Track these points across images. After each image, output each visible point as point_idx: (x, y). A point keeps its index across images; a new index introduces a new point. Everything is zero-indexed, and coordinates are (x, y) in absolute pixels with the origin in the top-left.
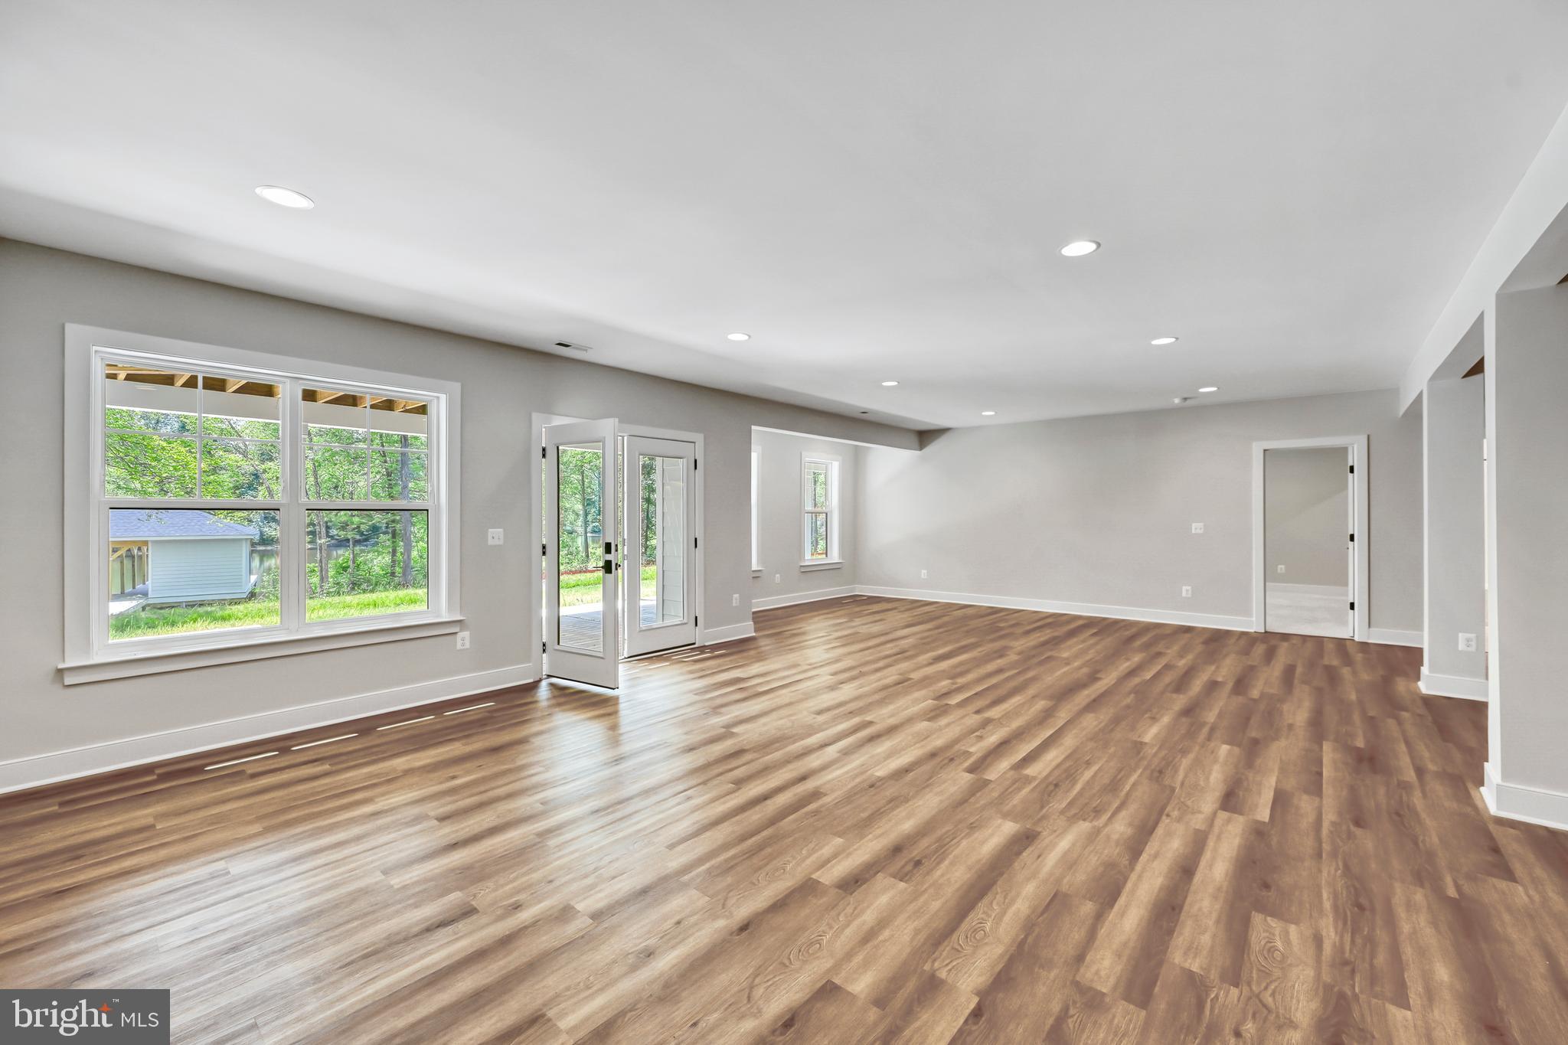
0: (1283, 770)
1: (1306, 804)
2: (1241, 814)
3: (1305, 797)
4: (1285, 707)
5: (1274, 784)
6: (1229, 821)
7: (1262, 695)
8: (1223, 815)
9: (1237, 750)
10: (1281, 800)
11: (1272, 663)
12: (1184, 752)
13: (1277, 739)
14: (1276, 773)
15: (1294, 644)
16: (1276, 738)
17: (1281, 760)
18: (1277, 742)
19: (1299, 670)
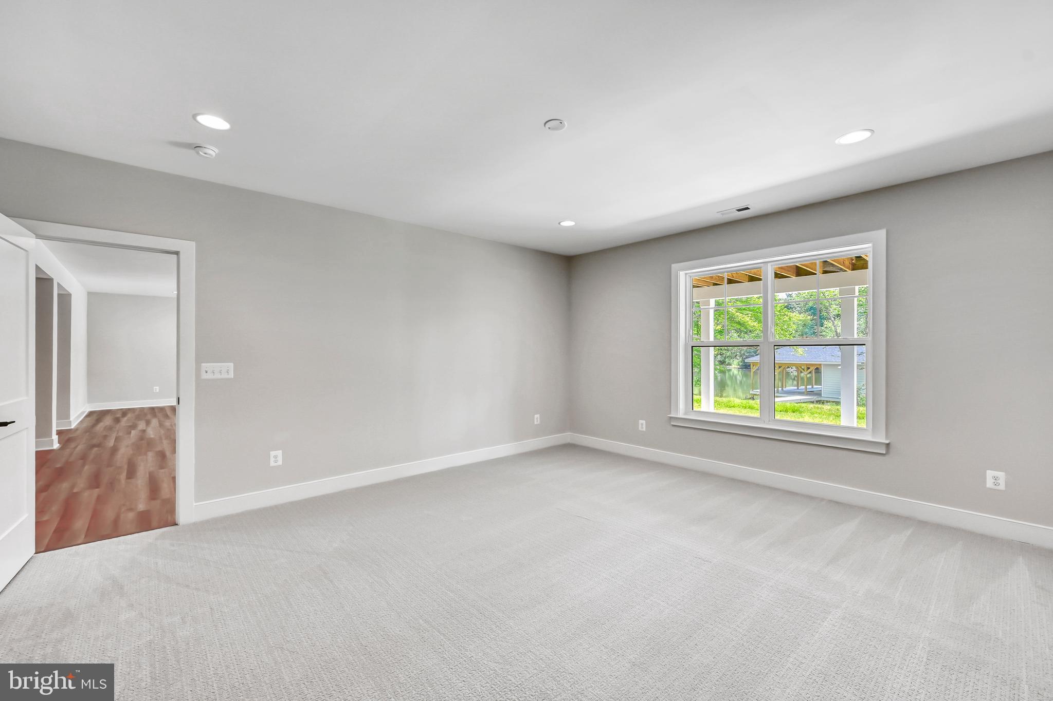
4: (131, 452)
7: (146, 454)
11: (148, 476)
15: (131, 510)
19: (123, 476)
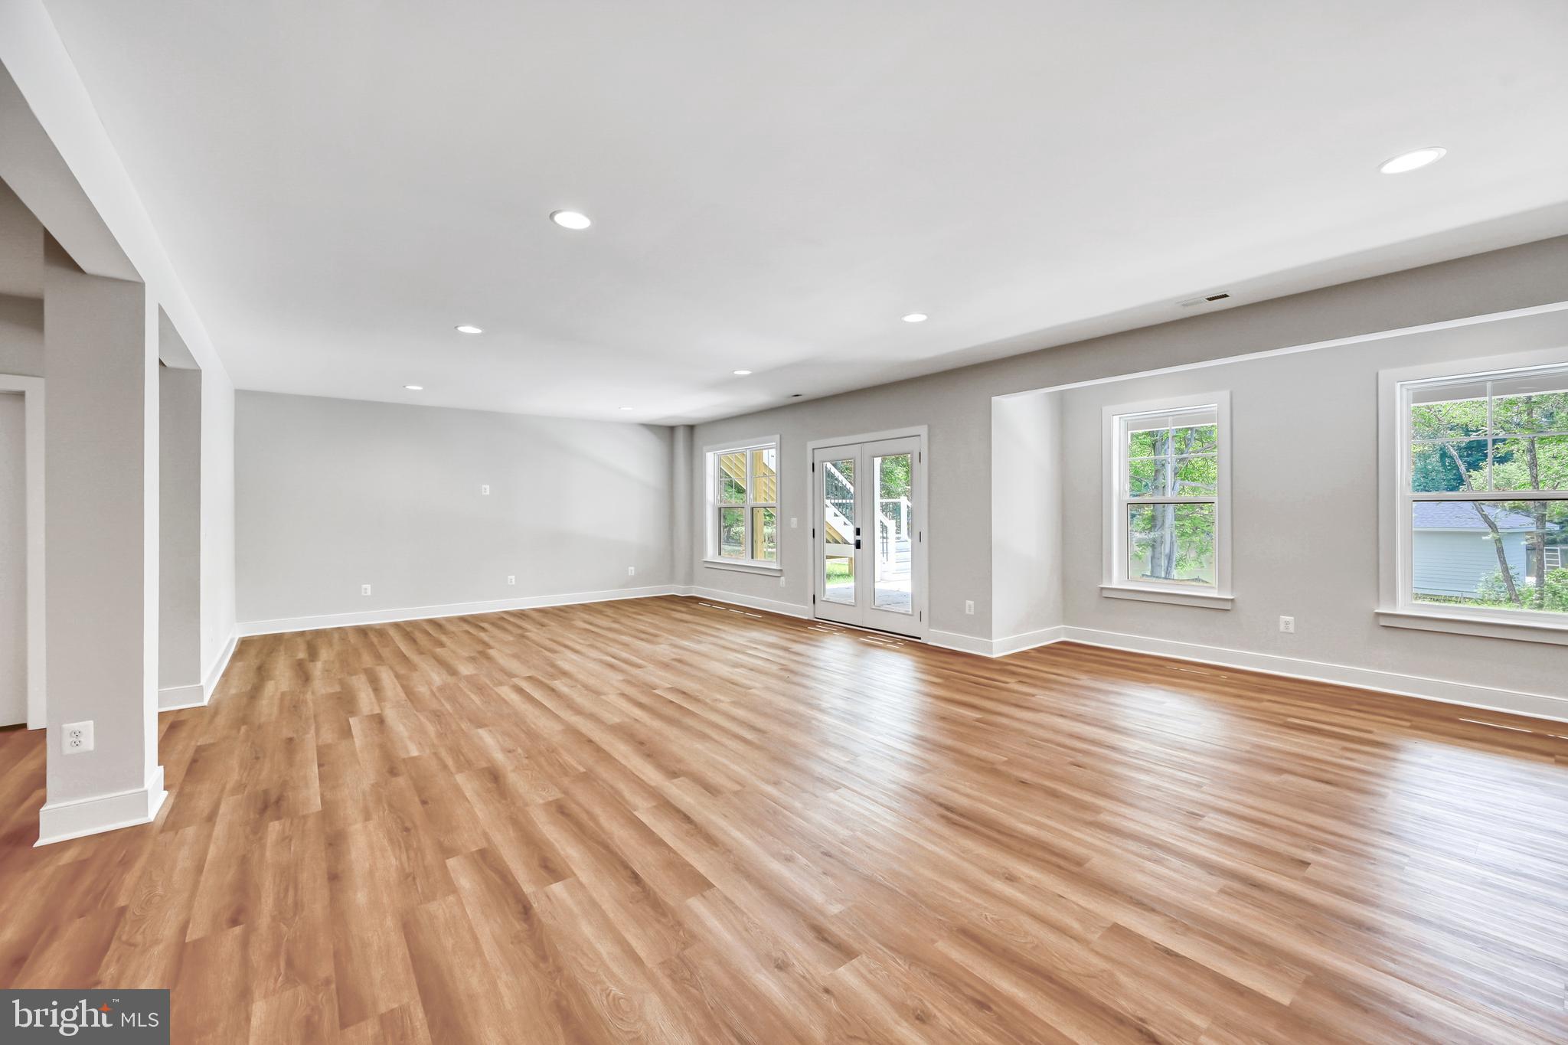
0: (354, 754)
1: (328, 736)
2: (367, 716)
3: (330, 741)
5: (356, 740)
6: (371, 710)
8: (377, 711)
9: (403, 755)
10: (346, 732)
12: (441, 735)
13: (373, 785)
14: (358, 750)
16: (376, 786)
17: (359, 764)
18: (372, 782)
